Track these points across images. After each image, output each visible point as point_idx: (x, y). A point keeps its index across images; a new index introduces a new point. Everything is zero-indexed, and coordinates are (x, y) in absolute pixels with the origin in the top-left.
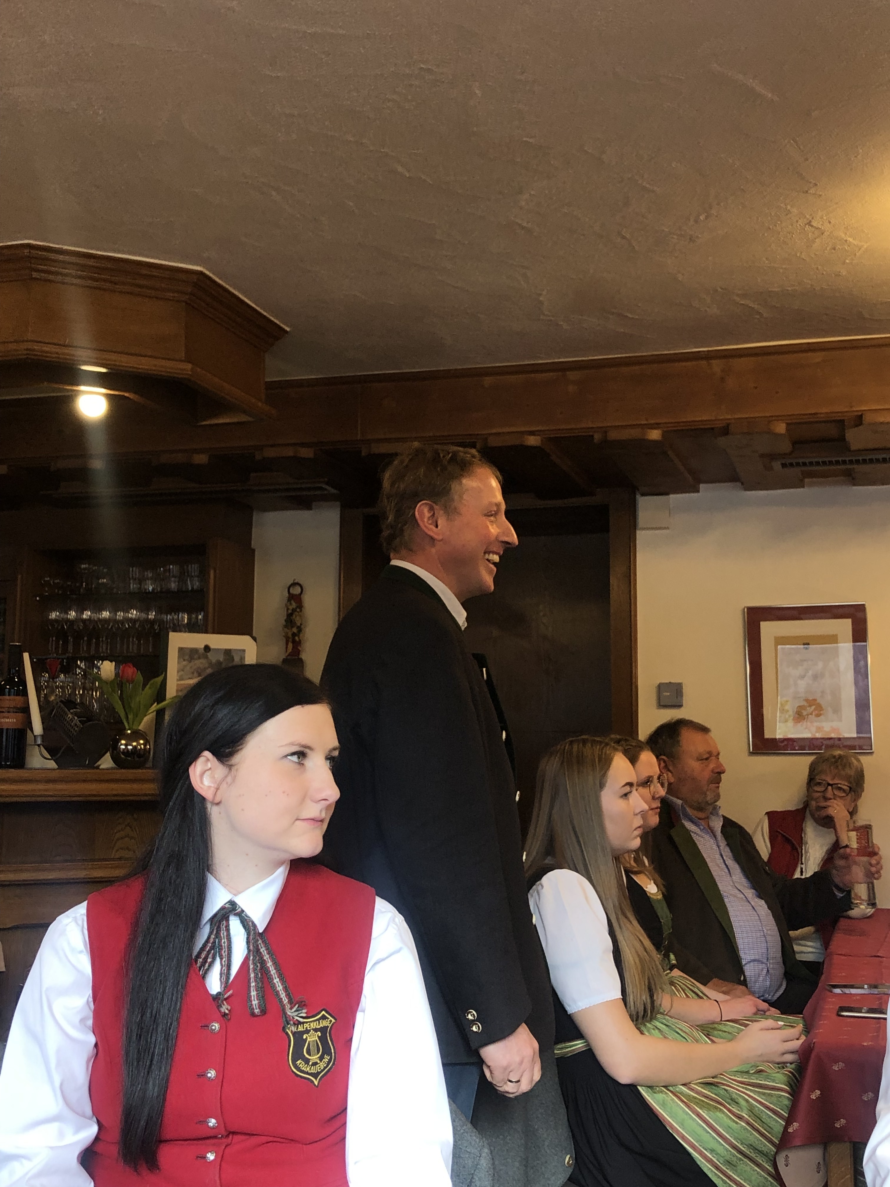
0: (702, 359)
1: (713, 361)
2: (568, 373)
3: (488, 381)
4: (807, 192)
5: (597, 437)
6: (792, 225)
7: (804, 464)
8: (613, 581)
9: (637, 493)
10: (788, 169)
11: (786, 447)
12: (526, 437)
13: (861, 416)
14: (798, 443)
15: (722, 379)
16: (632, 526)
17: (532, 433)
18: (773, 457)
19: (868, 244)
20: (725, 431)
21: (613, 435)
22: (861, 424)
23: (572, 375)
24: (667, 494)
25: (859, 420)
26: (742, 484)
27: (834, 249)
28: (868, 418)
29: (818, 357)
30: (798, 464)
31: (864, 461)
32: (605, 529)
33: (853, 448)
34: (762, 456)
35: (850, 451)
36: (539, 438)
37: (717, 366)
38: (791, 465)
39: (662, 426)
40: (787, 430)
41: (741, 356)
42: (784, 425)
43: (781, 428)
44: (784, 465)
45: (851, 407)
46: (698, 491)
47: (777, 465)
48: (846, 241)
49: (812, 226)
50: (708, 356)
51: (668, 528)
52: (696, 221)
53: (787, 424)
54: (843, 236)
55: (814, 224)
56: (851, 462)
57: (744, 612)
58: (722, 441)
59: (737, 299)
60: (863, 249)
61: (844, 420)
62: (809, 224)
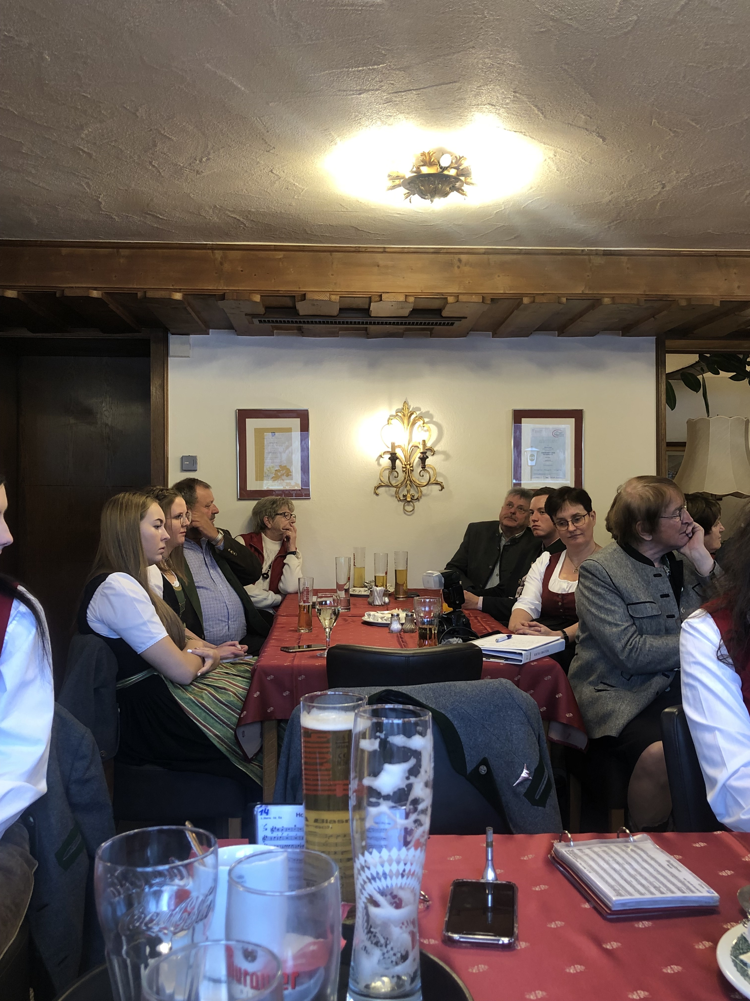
0: (209, 249)
1: (216, 251)
2: (120, 250)
3: (64, 251)
4: (269, 151)
5: (140, 295)
6: (261, 171)
7: (273, 322)
8: (153, 390)
9: (169, 333)
10: (257, 136)
11: (262, 310)
12: (91, 291)
13: (305, 294)
14: (268, 308)
15: (221, 264)
16: (166, 354)
17: (95, 289)
18: (254, 316)
19: (307, 188)
20: (223, 297)
21: (150, 294)
22: (305, 299)
23: (124, 252)
24: (188, 334)
25: (303, 297)
26: (236, 331)
27: (288, 189)
28: (308, 296)
29: (280, 255)
30: (269, 321)
31: (308, 322)
32: (148, 355)
33: (301, 314)
34: (246, 315)
35: (299, 315)
36: (100, 292)
37: (218, 254)
38: (265, 321)
39: (182, 290)
40: (261, 299)
41: (233, 249)
42: (260, 296)
43: (257, 298)
44: (260, 321)
45: (299, 288)
46: (209, 334)
47: (256, 321)
48: (294, 184)
49: (273, 173)
50: (213, 248)
51: (188, 357)
52: (201, 161)
53: (261, 296)
54: (292, 181)
55: (274, 172)
56: (300, 322)
57: (236, 412)
58: (220, 303)
59: (229, 214)
60: (304, 191)
61: (295, 296)
62: (271, 171)
